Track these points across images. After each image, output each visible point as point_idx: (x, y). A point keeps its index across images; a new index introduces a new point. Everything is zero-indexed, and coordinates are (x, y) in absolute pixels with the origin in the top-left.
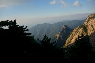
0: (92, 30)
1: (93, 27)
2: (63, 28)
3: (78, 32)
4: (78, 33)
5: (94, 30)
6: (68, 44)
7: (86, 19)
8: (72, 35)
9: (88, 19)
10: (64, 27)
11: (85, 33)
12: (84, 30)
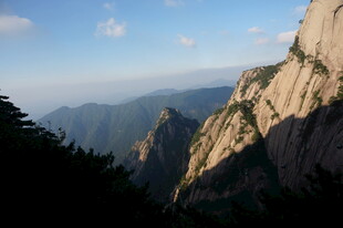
0: (273, 118)
1: (272, 108)
2: (162, 119)
3: (228, 124)
4: (230, 128)
5: (277, 115)
6: (197, 169)
7: (238, 83)
8: (210, 138)
9: (242, 84)
10: (163, 115)
11: (250, 127)
12: (245, 117)
